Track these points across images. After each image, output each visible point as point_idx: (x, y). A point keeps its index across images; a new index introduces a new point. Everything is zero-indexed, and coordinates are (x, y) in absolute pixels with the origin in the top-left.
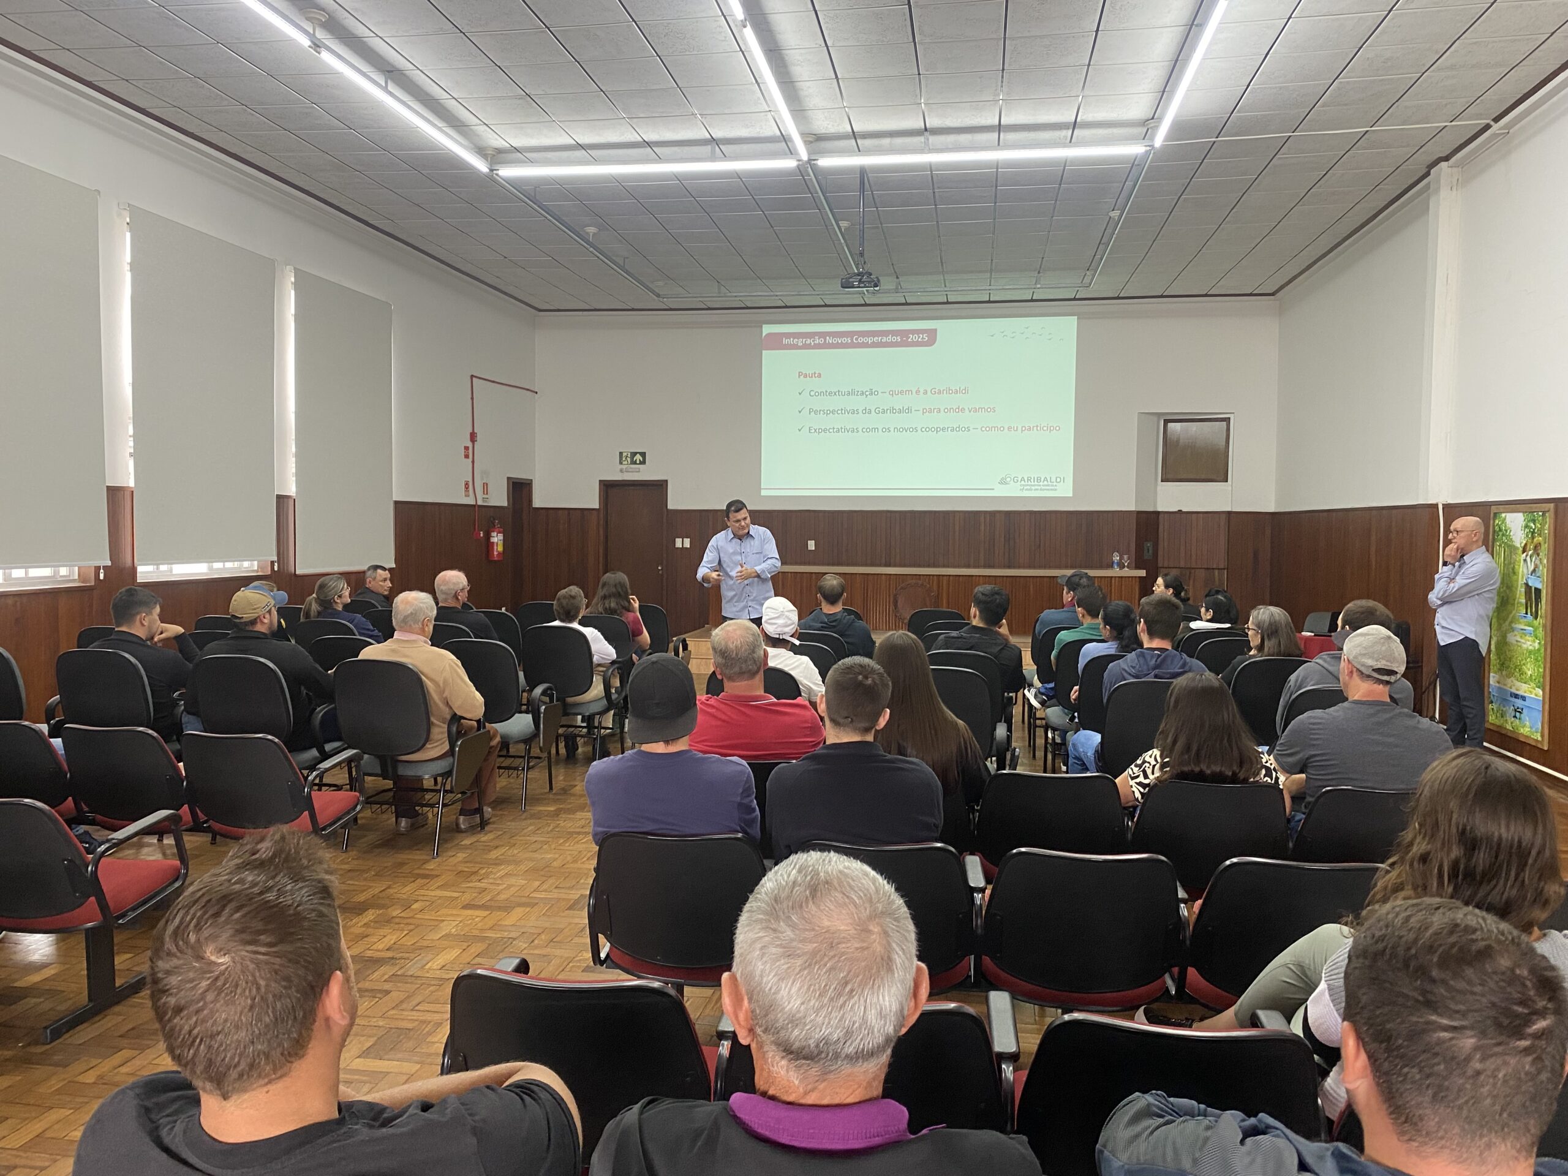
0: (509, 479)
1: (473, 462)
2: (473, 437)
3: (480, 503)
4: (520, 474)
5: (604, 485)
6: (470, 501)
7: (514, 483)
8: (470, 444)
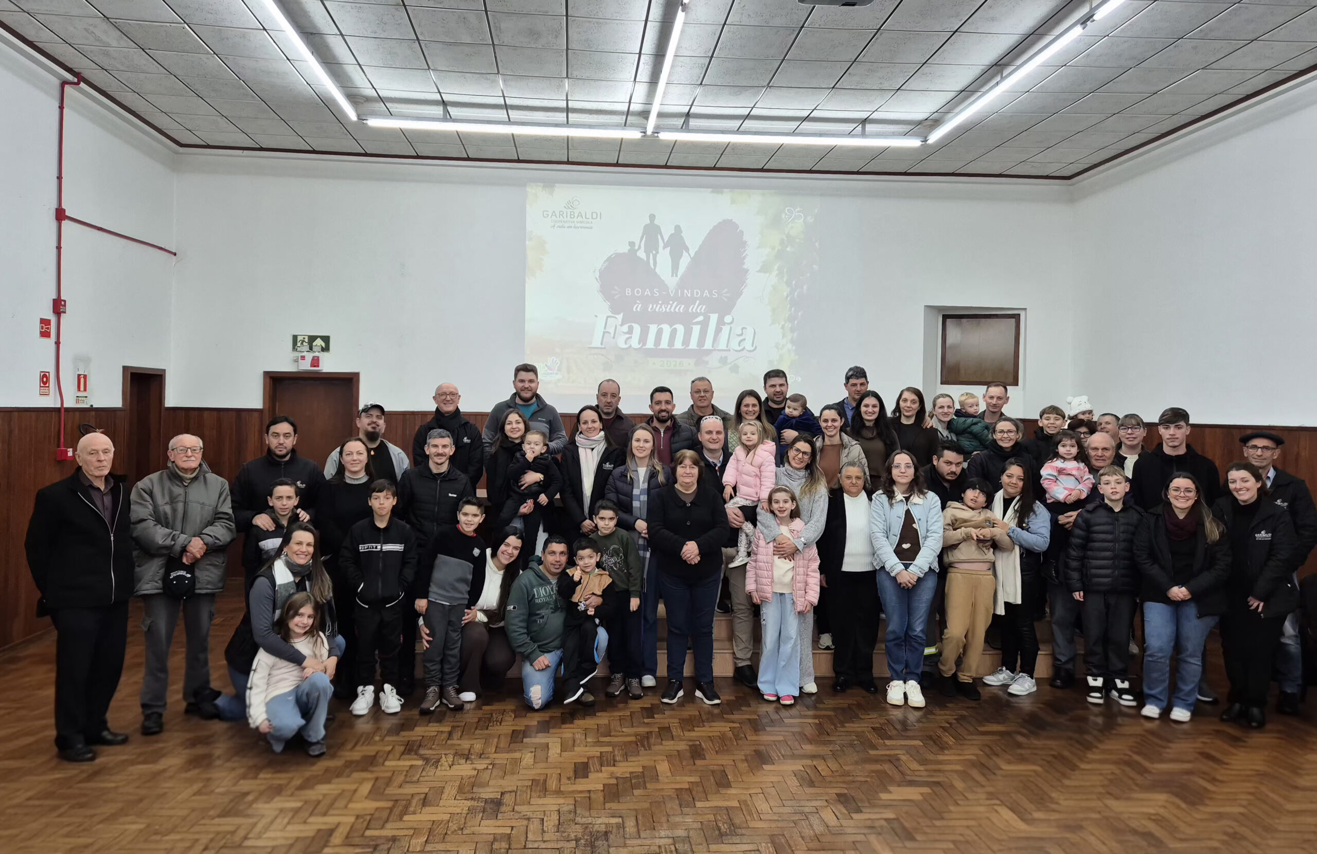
0: (125, 368)
1: (58, 343)
2: (58, 306)
3: (70, 403)
4: (145, 362)
5: (272, 378)
6: (50, 401)
7: (132, 374)
8: (53, 318)
